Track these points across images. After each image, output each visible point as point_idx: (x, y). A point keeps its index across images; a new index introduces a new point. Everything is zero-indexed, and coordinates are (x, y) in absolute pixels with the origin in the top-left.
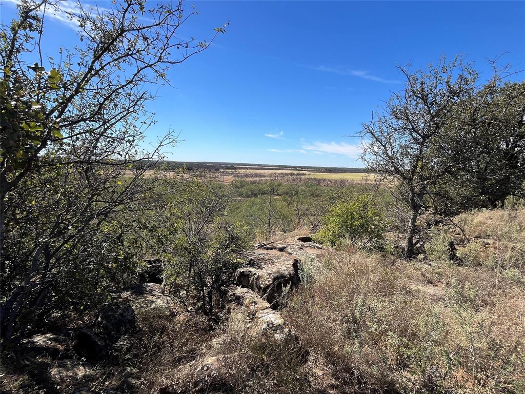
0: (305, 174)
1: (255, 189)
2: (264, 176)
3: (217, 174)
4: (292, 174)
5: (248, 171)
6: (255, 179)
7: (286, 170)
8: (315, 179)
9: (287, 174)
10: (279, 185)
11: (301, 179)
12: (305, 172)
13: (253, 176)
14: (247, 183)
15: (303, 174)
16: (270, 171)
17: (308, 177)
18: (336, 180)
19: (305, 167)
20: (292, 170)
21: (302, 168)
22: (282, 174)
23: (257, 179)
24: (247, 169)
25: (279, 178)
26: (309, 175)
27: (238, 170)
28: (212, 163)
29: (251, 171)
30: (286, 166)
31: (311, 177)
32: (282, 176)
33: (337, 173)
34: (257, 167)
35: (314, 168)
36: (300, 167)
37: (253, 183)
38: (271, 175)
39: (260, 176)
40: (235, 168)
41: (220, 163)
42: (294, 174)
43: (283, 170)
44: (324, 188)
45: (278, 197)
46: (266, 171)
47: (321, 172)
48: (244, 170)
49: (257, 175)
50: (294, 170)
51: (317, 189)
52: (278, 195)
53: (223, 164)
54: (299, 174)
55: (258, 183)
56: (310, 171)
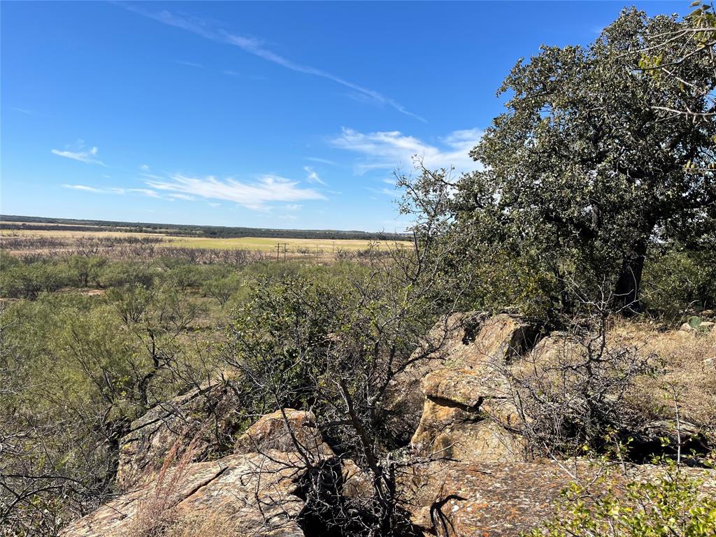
0: (161, 241)
1: (34, 273)
2: (62, 245)
4: (130, 241)
5: (20, 233)
6: (39, 251)
7: (117, 230)
8: (183, 250)
9: (119, 241)
10: (102, 264)
11: (152, 250)
12: (160, 236)
13: (32, 244)
14: (14, 262)
15: (157, 241)
16: (79, 234)
17: (167, 245)
18: (227, 252)
19: (161, 226)
20: (131, 231)
21: (154, 228)
22: (108, 239)
23: (45, 251)
24: (18, 228)
25: (101, 249)
26: (170, 241)
29: (28, 233)
30: (117, 224)
31: (174, 245)
32: (109, 243)
33: (228, 238)
34: (44, 224)
35: (180, 227)
36: (148, 226)
37: (29, 261)
38: (80, 243)
39: (53, 243)
42: (136, 241)
43: (110, 230)
44: (203, 268)
45: (98, 292)
46: (68, 234)
47: (195, 235)
48: (9, 232)
49: (43, 243)
50: (136, 231)
51: (190, 271)
52: (99, 286)
54: (147, 240)
55: (45, 262)
56: (171, 234)
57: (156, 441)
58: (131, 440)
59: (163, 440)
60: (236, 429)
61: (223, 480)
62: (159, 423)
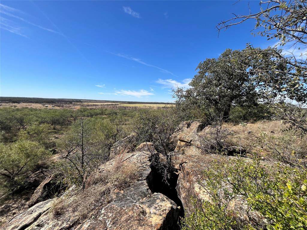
1: (92, 112)
2: (98, 106)
3: (70, 105)
4: (112, 105)
5: (89, 103)
8: (123, 107)
9: (110, 105)
10: (106, 110)
11: (117, 107)
12: (118, 104)
14: (88, 109)
15: (118, 105)
16: (101, 103)
17: (120, 106)
18: (133, 107)
19: (118, 101)
20: (112, 103)
21: (117, 102)
22: (107, 104)
23: (94, 107)
24: (89, 102)
25: (106, 107)
26: (121, 105)
27: (83, 103)
28: (68, 99)
29: (91, 103)
30: (109, 101)
31: (121, 106)
33: (133, 104)
34: (94, 101)
35: (122, 102)
36: (116, 101)
37: (91, 109)
38: (101, 105)
39: (96, 105)
40: (82, 102)
41: (72, 99)
42: (113, 105)
44: (128, 111)
45: (105, 116)
46: (99, 103)
47: (126, 103)
48: (87, 103)
49: (94, 105)
51: (125, 111)
52: (105, 115)
53: (74, 99)
54: (115, 105)
55: (94, 109)
56: (121, 103)
57: (118, 148)
58: (113, 148)
59: (120, 148)
60: (135, 146)
61: (133, 157)
62: (119, 144)
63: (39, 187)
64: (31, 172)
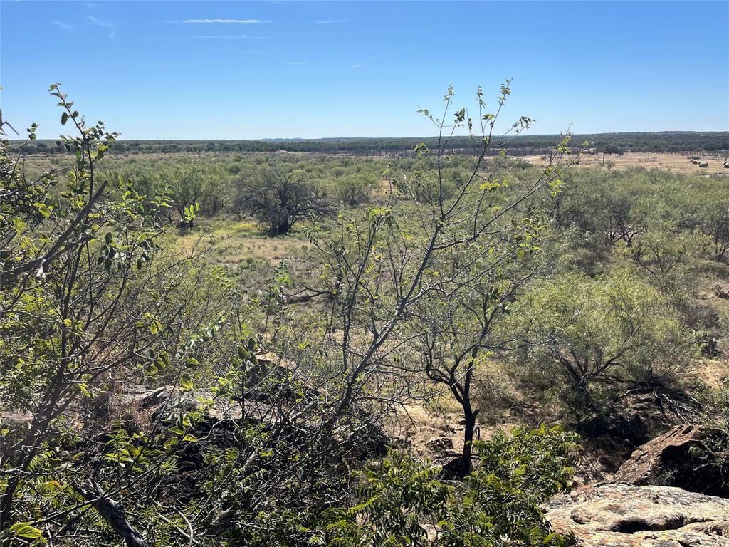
63: (647, 447)
64: (629, 389)
